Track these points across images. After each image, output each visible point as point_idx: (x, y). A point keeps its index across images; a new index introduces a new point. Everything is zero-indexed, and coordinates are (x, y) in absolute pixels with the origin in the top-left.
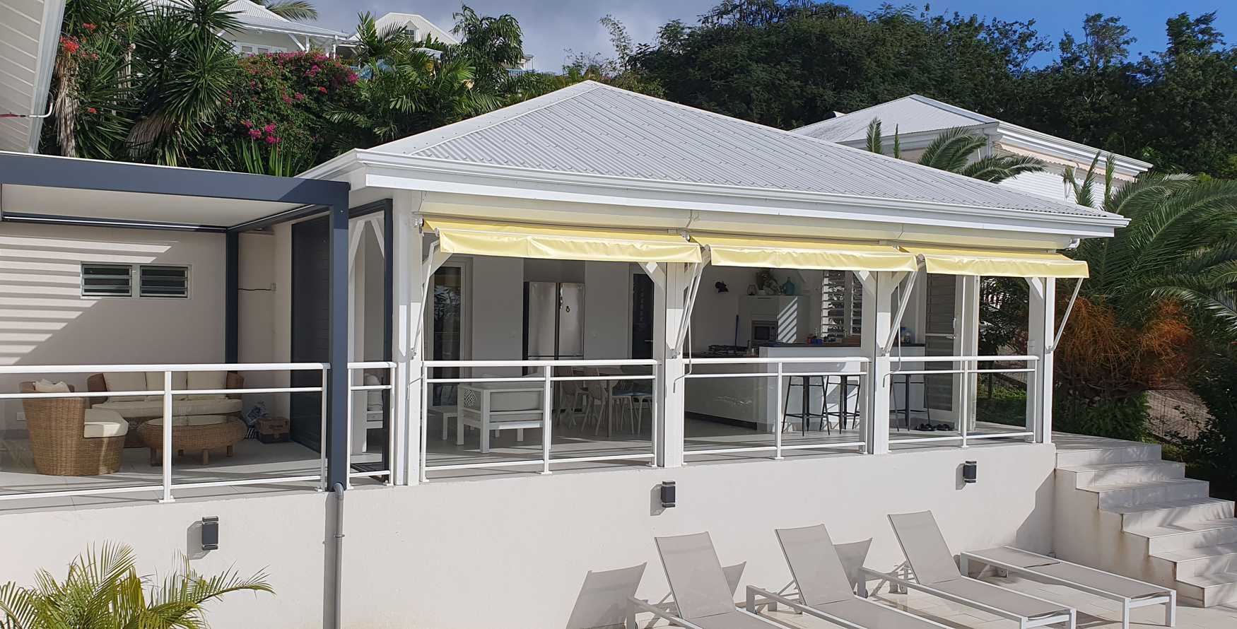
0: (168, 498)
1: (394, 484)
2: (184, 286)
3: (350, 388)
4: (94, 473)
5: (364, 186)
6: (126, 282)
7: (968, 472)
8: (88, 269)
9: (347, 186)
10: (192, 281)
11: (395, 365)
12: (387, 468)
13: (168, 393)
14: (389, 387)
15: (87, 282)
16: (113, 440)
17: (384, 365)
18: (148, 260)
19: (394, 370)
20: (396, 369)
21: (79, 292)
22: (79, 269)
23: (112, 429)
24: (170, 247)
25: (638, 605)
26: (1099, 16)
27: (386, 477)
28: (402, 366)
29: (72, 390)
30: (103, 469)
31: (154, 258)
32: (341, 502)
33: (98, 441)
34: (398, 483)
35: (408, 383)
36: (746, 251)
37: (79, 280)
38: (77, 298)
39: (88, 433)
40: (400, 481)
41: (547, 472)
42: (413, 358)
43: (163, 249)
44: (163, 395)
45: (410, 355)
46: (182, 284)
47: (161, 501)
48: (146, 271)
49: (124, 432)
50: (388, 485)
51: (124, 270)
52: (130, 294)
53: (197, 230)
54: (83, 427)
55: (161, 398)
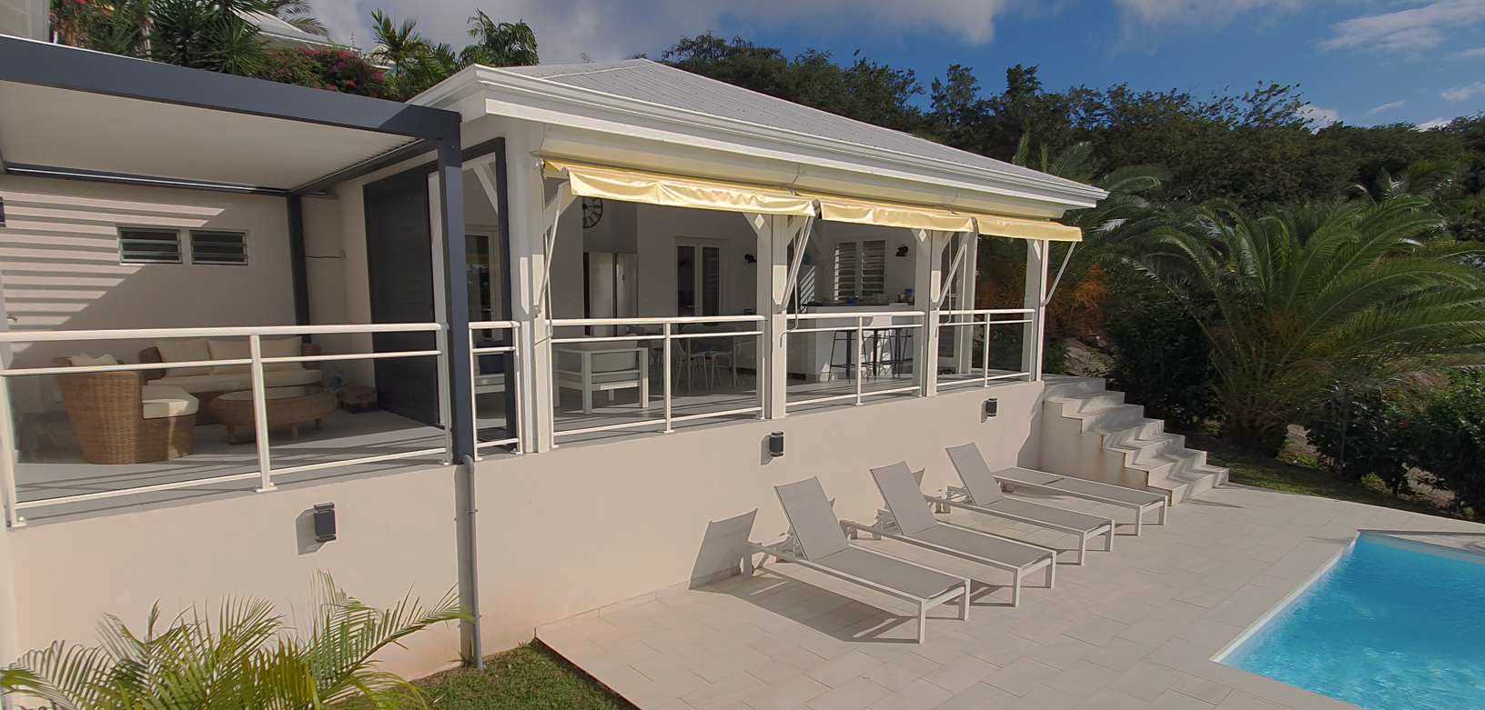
0: (268, 486)
1: (524, 452)
2: (242, 252)
3: (473, 350)
4: (163, 458)
5: (481, 114)
6: (175, 248)
7: (990, 408)
8: (126, 232)
9: (457, 117)
10: (251, 247)
11: (518, 324)
12: (515, 436)
13: (257, 362)
14: (514, 348)
15: (126, 247)
16: (181, 419)
17: (506, 324)
18: (199, 224)
19: (517, 329)
20: (520, 328)
21: (117, 257)
22: (114, 231)
23: (179, 406)
24: (222, 210)
25: (751, 547)
26: (959, 66)
27: (514, 445)
28: (526, 324)
29: (120, 363)
30: (173, 452)
31: (206, 221)
32: (471, 475)
33: (165, 421)
34: (527, 451)
35: (533, 344)
36: (849, 207)
37: (117, 243)
38: (117, 263)
39: (149, 413)
40: (530, 449)
41: (669, 431)
42: (537, 316)
43: (216, 212)
44: (250, 364)
45: (534, 313)
46: (241, 250)
47: (259, 491)
48: (199, 237)
49: (194, 409)
50: (518, 453)
51: (171, 234)
52: (180, 261)
53: (253, 192)
54: (141, 407)
55: (248, 369)
